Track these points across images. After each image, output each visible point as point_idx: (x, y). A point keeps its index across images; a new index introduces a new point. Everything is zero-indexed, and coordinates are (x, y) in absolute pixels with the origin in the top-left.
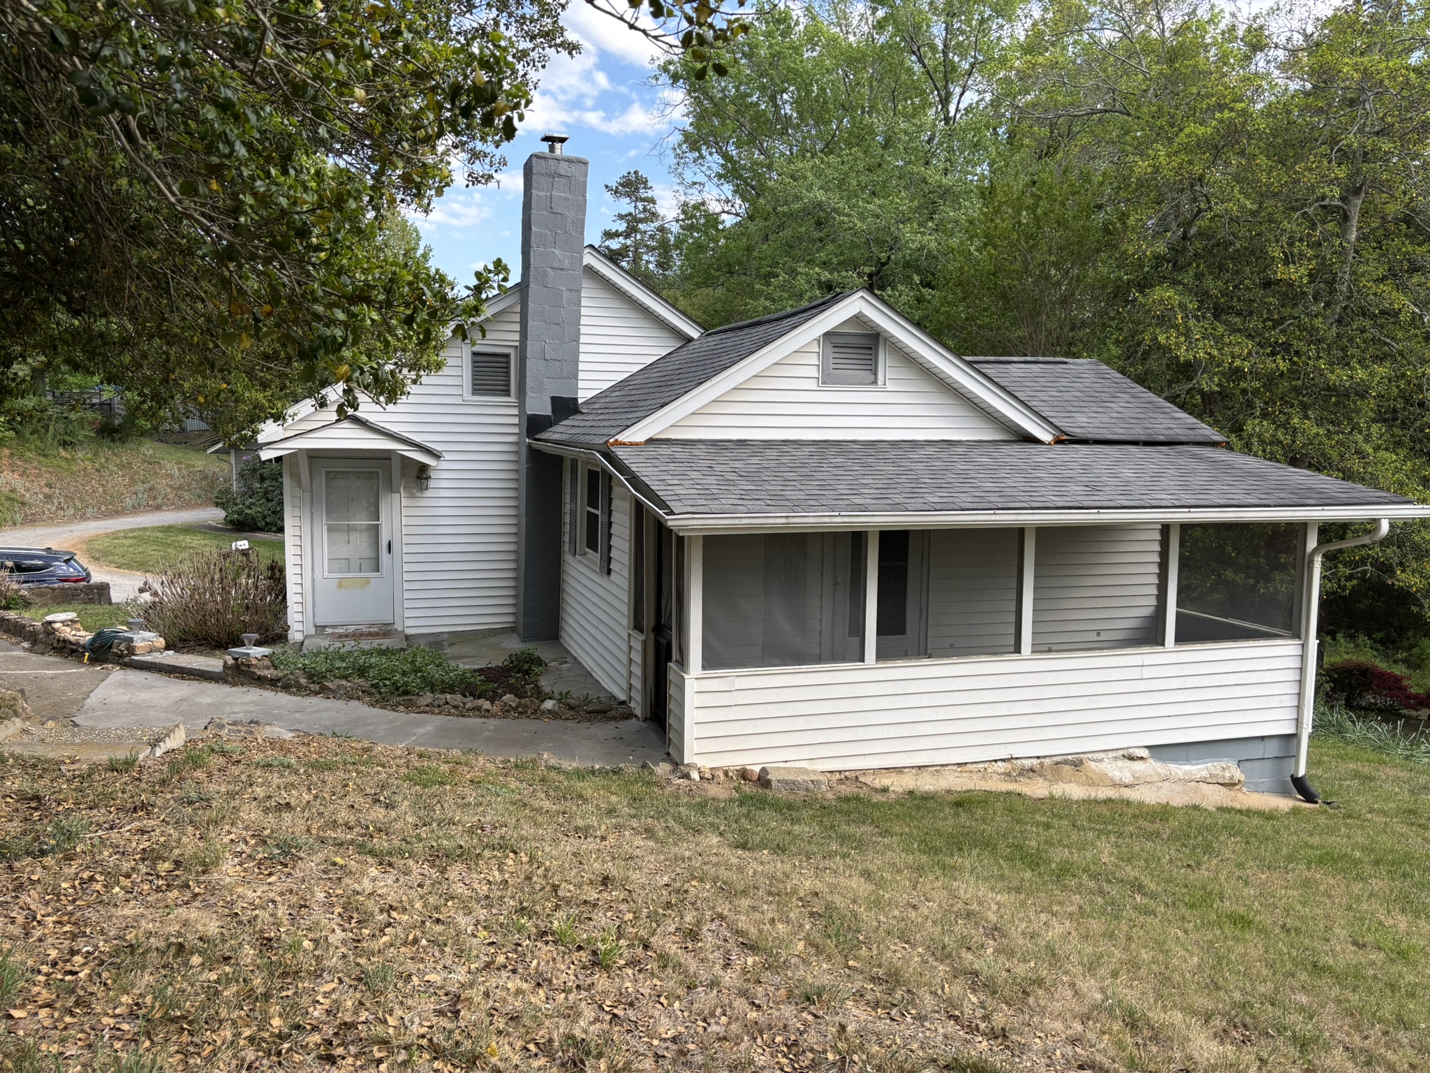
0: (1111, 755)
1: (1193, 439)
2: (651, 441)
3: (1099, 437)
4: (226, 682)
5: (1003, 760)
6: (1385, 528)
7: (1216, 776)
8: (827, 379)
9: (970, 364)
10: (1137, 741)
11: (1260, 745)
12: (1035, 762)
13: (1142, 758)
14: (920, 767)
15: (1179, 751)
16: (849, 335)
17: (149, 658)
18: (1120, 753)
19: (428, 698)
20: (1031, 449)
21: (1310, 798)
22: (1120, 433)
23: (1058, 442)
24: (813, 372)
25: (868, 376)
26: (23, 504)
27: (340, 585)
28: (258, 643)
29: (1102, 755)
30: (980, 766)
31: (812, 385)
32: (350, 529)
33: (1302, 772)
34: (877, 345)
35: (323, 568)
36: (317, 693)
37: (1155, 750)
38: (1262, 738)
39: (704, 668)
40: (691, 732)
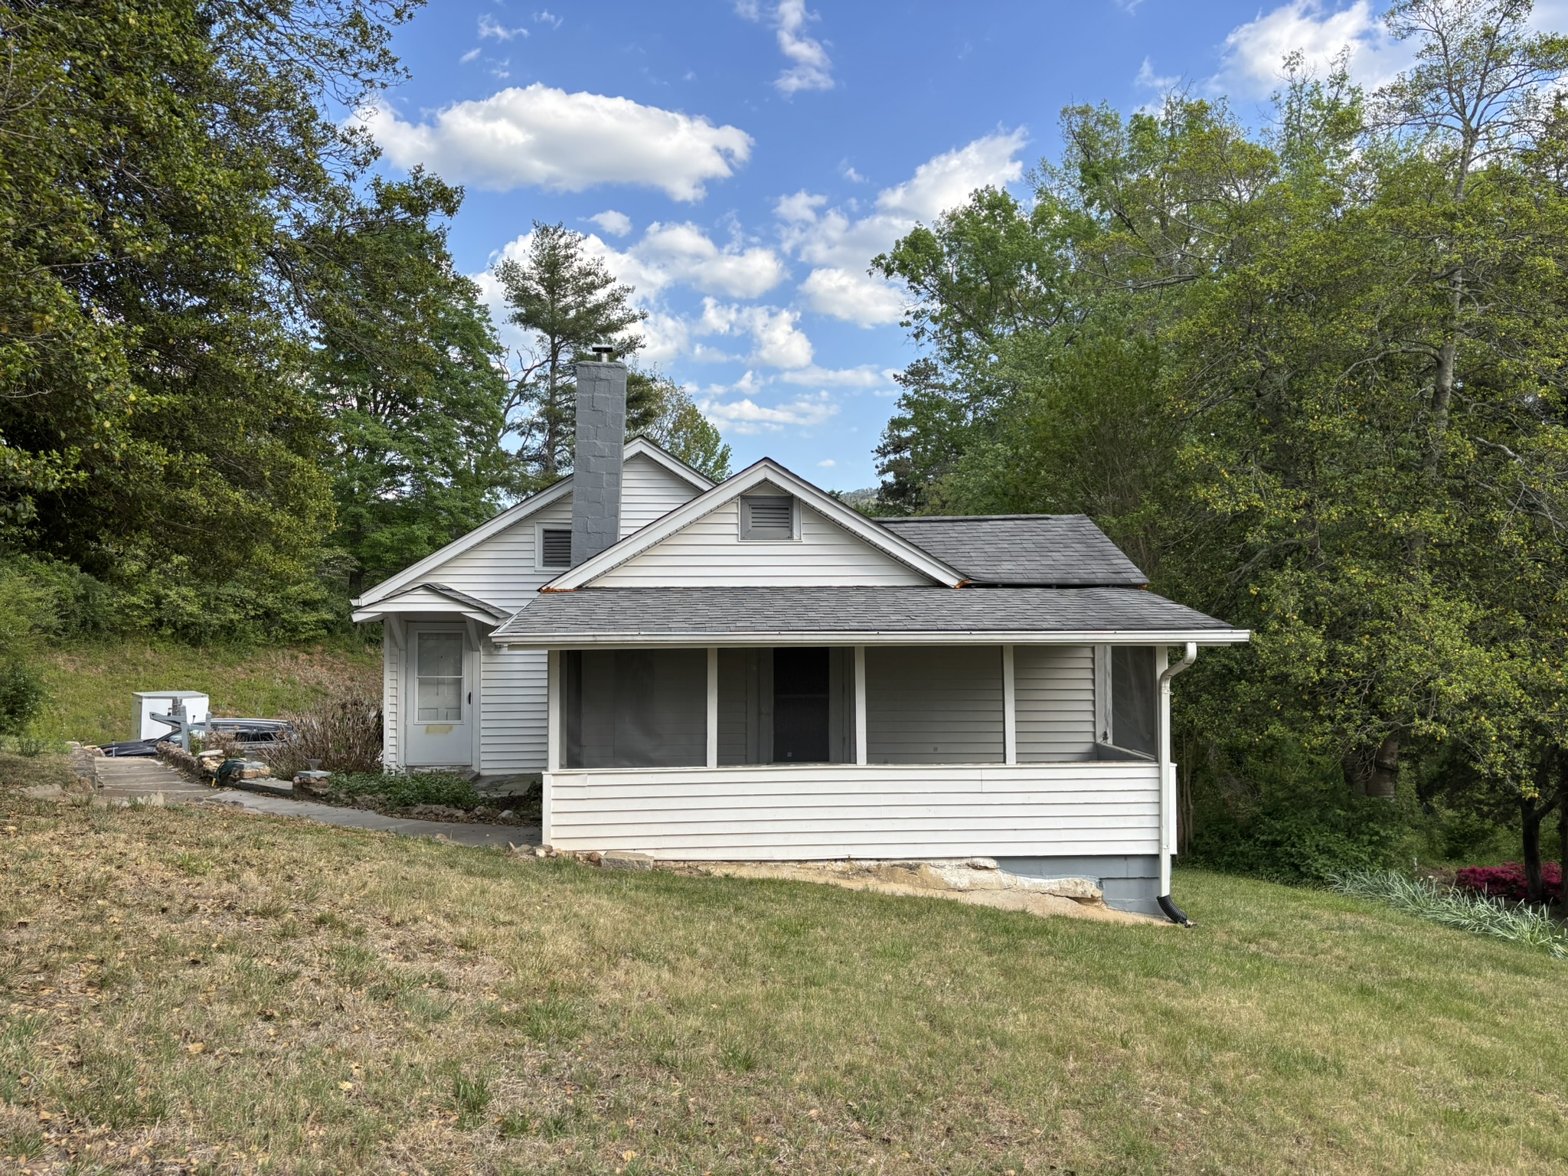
0: (954, 863)
1: (1119, 581)
2: (580, 588)
3: (1006, 581)
4: (294, 799)
5: (843, 860)
6: (1192, 651)
7: (1067, 890)
8: (746, 535)
9: (879, 523)
10: (985, 850)
11: (1122, 863)
12: (873, 863)
13: (986, 868)
14: (761, 861)
15: (1032, 865)
16: (766, 498)
17: (254, 782)
18: (964, 862)
19: (421, 807)
20: (937, 594)
21: (1175, 918)
22: (1036, 578)
23: (964, 586)
24: (734, 530)
25: (785, 532)
26: (326, 695)
27: (427, 731)
28: (320, 768)
29: (944, 862)
30: (820, 864)
31: (733, 540)
32: (439, 683)
33: (1165, 891)
34: (792, 506)
35: (414, 716)
36: (347, 805)
37: (1004, 862)
38: (1126, 857)
39: (562, 766)
40: (548, 819)
